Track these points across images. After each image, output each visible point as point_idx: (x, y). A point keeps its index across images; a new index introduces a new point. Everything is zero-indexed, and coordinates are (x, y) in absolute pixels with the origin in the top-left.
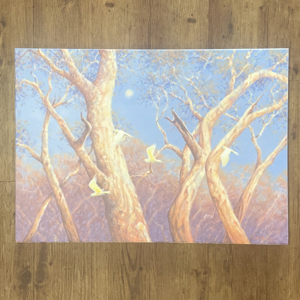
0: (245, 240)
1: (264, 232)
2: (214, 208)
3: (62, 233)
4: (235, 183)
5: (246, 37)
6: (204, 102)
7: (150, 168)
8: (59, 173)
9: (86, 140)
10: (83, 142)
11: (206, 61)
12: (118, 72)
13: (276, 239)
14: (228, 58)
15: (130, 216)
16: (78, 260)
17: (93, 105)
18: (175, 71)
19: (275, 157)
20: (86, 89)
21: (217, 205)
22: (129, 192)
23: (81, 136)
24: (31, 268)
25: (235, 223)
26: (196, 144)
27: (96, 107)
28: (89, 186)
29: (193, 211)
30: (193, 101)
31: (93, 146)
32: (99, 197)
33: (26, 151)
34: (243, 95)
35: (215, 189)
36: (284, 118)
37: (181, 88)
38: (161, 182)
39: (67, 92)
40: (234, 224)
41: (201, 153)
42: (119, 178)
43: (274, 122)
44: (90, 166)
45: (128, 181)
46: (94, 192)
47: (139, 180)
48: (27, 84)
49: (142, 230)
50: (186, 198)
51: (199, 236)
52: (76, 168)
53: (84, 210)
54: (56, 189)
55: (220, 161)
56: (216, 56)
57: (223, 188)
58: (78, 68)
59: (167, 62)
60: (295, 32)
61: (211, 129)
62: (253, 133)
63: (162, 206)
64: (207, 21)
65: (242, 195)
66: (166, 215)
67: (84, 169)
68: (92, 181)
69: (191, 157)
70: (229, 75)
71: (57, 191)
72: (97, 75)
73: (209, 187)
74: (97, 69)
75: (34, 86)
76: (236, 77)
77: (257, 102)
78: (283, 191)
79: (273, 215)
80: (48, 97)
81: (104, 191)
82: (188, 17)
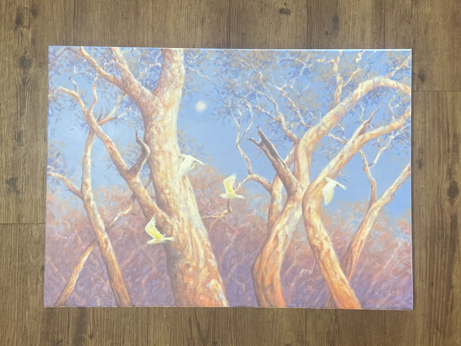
0: (355, 304)
1: (380, 293)
2: (313, 261)
3: (108, 294)
4: (342, 227)
5: (355, 34)
6: (301, 118)
7: (228, 206)
8: (105, 213)
9: (142, 168)
10: (138, 170)
11: (303, 65)
12: (186, 78)
13: (397, 302)
14: (333, 61)
15: (201, 271)
16: (129, 331)
17: (152, 121)
18: (263, 77)
19: (395, 192)
20: (144, 100)
21: (317, 257)
22: (200, 238)
23: (135, 162)
24: (63, 342)
25: (342, 280)
26: (290, 174)
27: (156, 124)
28: (146, 230)
29: (286, 264)
30: (286, 117)
31: (151, 176)
32: (158, 245)
33: (61, 183)
34: (351, 110)
35: (315, 235)
36: (406, 140)
37: (270, 99)
38: (242, 225)
39: (117, 105)
40: (341, 283)
41: (297, 186)
42: (185, 220)
43: (393, 146)
44: (147, 204)
45: (199, 223)
46: (152, 238)
47: (213, 222)
48: (64, 93)
49: (216, 289)
50: (276, 246)
51: (294, 298)
52: (128, 205)
53: (138, 263)
54: (100, 234)
55: (322, 197)
56: (316, 58)
57: (326, 234)
58: (133, 72)
59: (252, 65)
60: (421, 28)
61: (309, 154)
62: (366, 160)
63: (244, 258)
64: (304, 12)
65: (352, 242)
66: (250, 269)
67: (139, 207)
68: (149, 223)
69: (282, 192)
70: (334, 84)
71: (101, 236)
72: (158, 81)
73: (306, 231)
74: (158, 73)
75: (74, 95)
76: (342, 86)
77: (371, 119)
78: (405, 238)
79: (392, 270)
80: (92, 111)
81: (166, 236)
82: (280, 6)
